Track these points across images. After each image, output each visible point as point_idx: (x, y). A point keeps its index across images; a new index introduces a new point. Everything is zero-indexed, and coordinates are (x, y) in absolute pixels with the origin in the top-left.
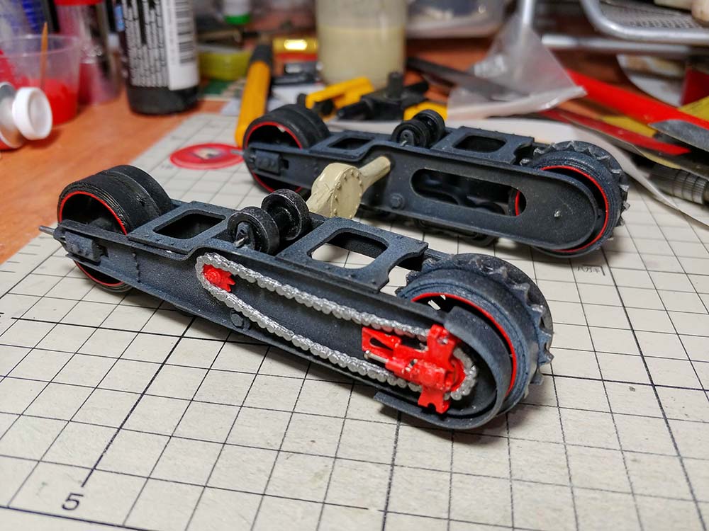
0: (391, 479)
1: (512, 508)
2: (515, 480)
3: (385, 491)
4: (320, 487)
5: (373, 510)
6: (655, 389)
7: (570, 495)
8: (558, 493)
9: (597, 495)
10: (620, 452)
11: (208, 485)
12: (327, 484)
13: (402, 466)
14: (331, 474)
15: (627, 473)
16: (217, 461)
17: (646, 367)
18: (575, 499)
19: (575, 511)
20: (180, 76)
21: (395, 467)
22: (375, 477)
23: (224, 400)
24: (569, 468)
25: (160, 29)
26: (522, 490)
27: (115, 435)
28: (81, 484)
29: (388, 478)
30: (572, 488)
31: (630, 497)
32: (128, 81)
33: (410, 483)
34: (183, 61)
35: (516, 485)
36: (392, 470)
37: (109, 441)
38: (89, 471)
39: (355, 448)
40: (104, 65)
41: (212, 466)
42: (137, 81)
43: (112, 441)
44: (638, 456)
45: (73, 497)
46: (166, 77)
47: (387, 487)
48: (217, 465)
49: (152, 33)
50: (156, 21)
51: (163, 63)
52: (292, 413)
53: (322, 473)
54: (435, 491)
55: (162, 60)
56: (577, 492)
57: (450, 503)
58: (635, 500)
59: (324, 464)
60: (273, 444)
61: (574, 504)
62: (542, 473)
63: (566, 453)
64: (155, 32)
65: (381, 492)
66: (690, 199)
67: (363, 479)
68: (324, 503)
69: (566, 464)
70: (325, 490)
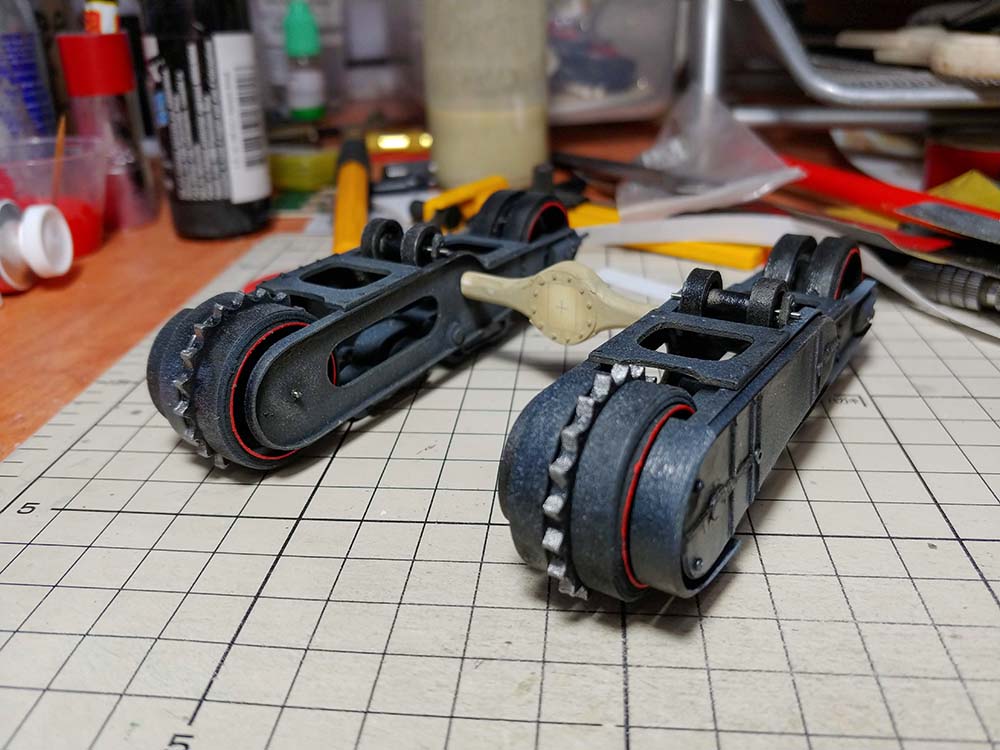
0: (626, 684)
1: (801, 709)
2: (797, 673)
3: (621, 699)
4: (530, 702)
5: (609, 726)
6: (962, 544)
7: (876, 687)
8: (859, 685)
9: (912, 684)
10: (933, 627)
11: (370, 710)
12: (538, 697)
13: (639, 666)
14: (542, 684)
15: (948, 653)
16: (377, 678)
17: (945, 517)
18: (884, 691)
19: (887, 707)
20: (246, 184)
21: (629, 669)
22: (603, 683)
23: (374, 597)
24: (867, 652)
25: (218, 123)
26: (810, 685)
27: (226, 654)
28: (188, 722)
29: (622, 683)
30: (877, 677)
31: (958, 683)
32: (174, 196)
33: (654, 687)
34: (250, 163)
35: (799, 679)
36: (625, 672)
37: (219, 661)
38: (196, 703)
39: (570, 648)
40: (136, 175)
41: (372, 684)
42: (186, 194)
43: (222, 661)
44: (958, 631)
45: (178, 740)
46: (226, 186)
47: (622, 694)
48: (378, 683)
49: (206, 128)
50: (213, 111)
51: (223, 167)
52: (473, 607)
53: (528, 682)
54: (691, 694)
55: (222, 164)
56: (885, 682)
57: (713, 709)
58: (965, 687)
59: (529, 672)
60: (452, 649)
61: (884, 698)
62: (833, 661)
63: (860, 634)
64: (210, 126)
65: (616, 702)
66: (962, 305)
67: (588, 686)
68: (539, 722)
69: (862, 647)
70: (537, 705)
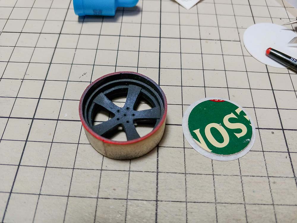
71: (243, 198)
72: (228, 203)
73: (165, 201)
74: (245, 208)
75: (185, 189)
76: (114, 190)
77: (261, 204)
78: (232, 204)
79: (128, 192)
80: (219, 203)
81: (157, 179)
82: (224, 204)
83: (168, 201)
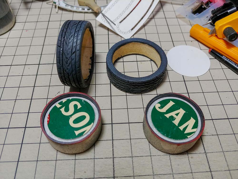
71: (171, 170)
72: (161, 175)
73: (120, 177)
74: (173, 176)
75: (132, 168)
76: (85, 172)
77: (184, 173)
78: (164, 175)
79: (94, 173)
80: (156, 175)
81: (113, 163)
82: (159, 176)
83: (121, 177)
